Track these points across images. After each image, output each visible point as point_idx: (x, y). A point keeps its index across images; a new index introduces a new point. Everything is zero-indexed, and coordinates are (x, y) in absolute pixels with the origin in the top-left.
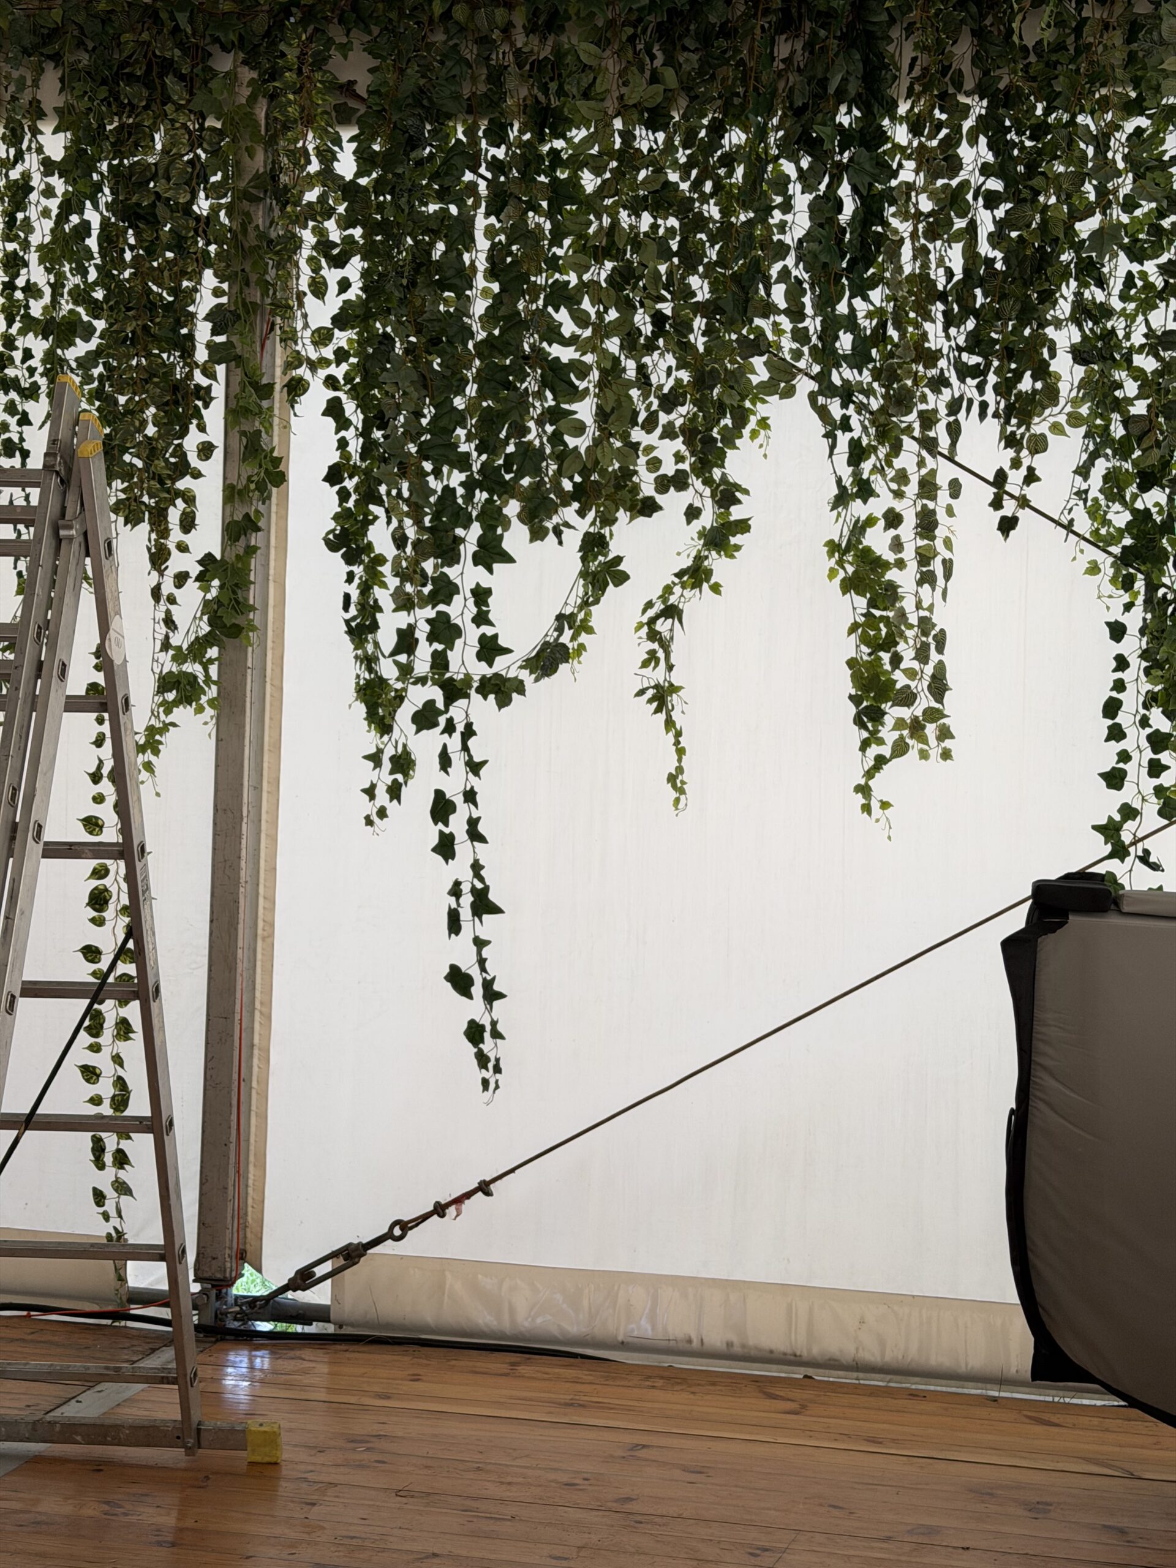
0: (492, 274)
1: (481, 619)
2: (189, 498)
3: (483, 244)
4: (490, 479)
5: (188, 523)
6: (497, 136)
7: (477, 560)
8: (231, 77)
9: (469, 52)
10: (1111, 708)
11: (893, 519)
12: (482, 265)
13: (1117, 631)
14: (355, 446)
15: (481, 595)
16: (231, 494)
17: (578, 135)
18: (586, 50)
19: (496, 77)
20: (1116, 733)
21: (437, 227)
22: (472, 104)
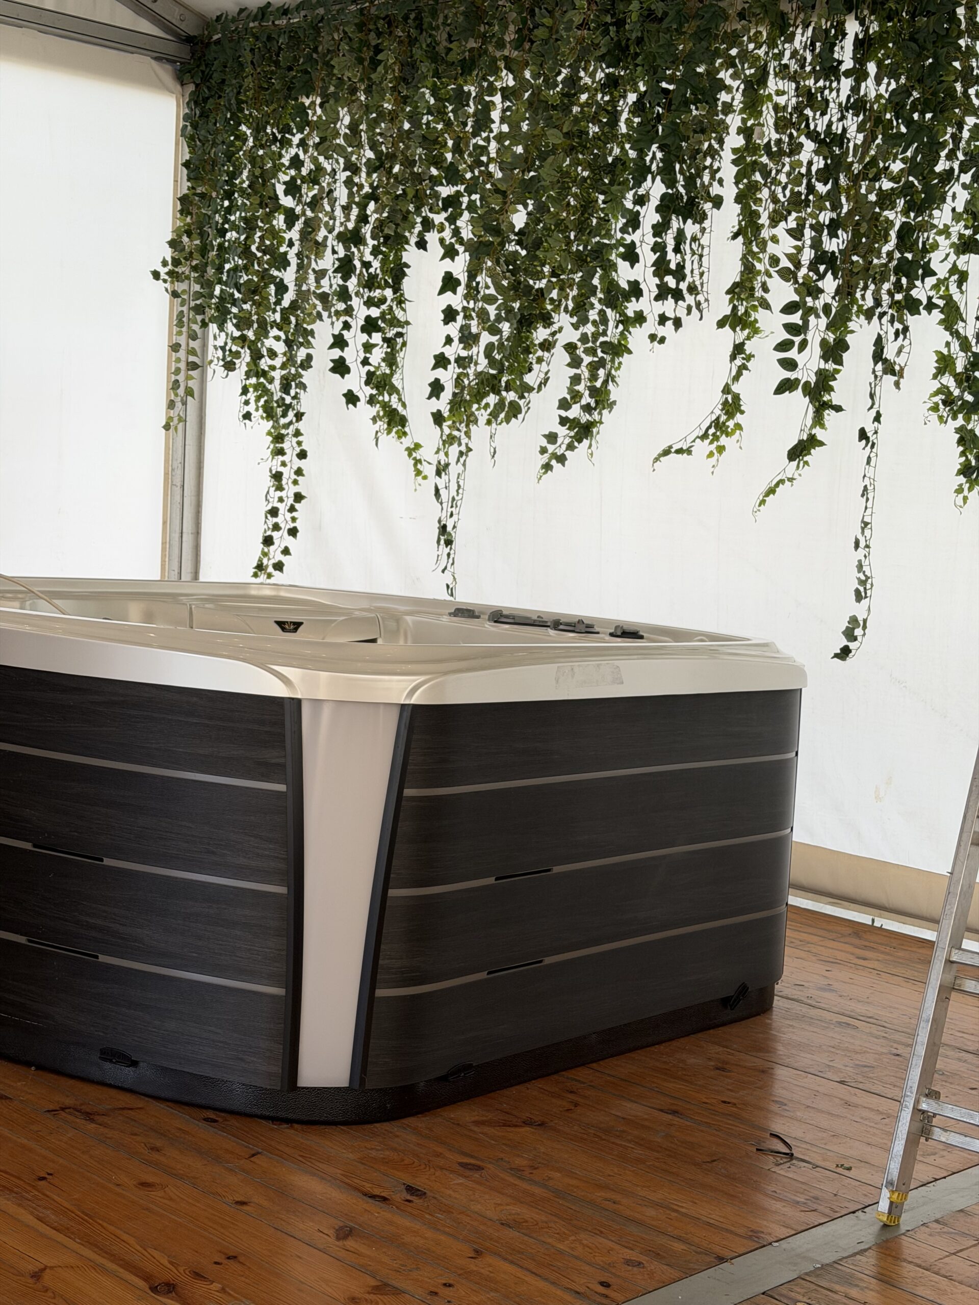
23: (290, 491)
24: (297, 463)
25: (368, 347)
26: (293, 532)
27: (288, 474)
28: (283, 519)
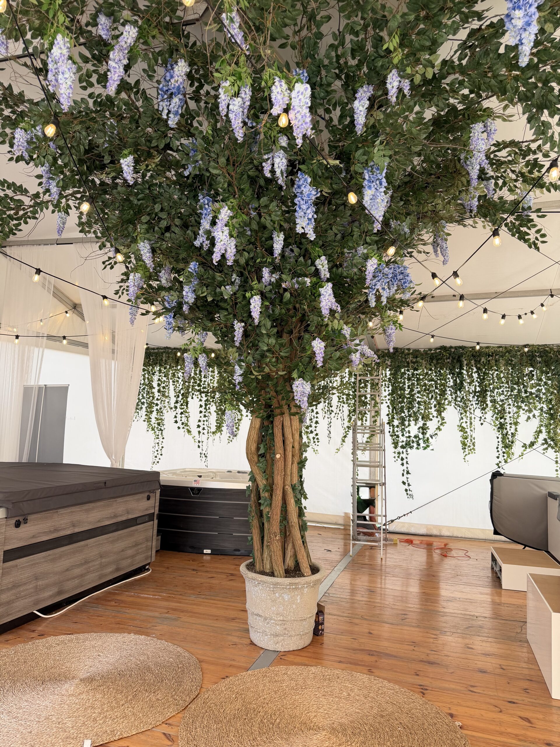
0: (409, 388)
2: (366, 417)
3: (407, 385)
5: (366, 421)
6: (408, 370)
9: (404, 360)
10: (497, 448)
11: (466, 422)
12: (407, 387)
13: (498, 438)
14: (391, 411)
18: (421, 361)
19: (408, 363)
20: (498, 451)
21: (400, 382)
22: (405, 367)
23: (161, 446)
24: (162, 440)
25: (181, 417)
26: (161, 455)
27: (160, 443)
28: (159, 452)
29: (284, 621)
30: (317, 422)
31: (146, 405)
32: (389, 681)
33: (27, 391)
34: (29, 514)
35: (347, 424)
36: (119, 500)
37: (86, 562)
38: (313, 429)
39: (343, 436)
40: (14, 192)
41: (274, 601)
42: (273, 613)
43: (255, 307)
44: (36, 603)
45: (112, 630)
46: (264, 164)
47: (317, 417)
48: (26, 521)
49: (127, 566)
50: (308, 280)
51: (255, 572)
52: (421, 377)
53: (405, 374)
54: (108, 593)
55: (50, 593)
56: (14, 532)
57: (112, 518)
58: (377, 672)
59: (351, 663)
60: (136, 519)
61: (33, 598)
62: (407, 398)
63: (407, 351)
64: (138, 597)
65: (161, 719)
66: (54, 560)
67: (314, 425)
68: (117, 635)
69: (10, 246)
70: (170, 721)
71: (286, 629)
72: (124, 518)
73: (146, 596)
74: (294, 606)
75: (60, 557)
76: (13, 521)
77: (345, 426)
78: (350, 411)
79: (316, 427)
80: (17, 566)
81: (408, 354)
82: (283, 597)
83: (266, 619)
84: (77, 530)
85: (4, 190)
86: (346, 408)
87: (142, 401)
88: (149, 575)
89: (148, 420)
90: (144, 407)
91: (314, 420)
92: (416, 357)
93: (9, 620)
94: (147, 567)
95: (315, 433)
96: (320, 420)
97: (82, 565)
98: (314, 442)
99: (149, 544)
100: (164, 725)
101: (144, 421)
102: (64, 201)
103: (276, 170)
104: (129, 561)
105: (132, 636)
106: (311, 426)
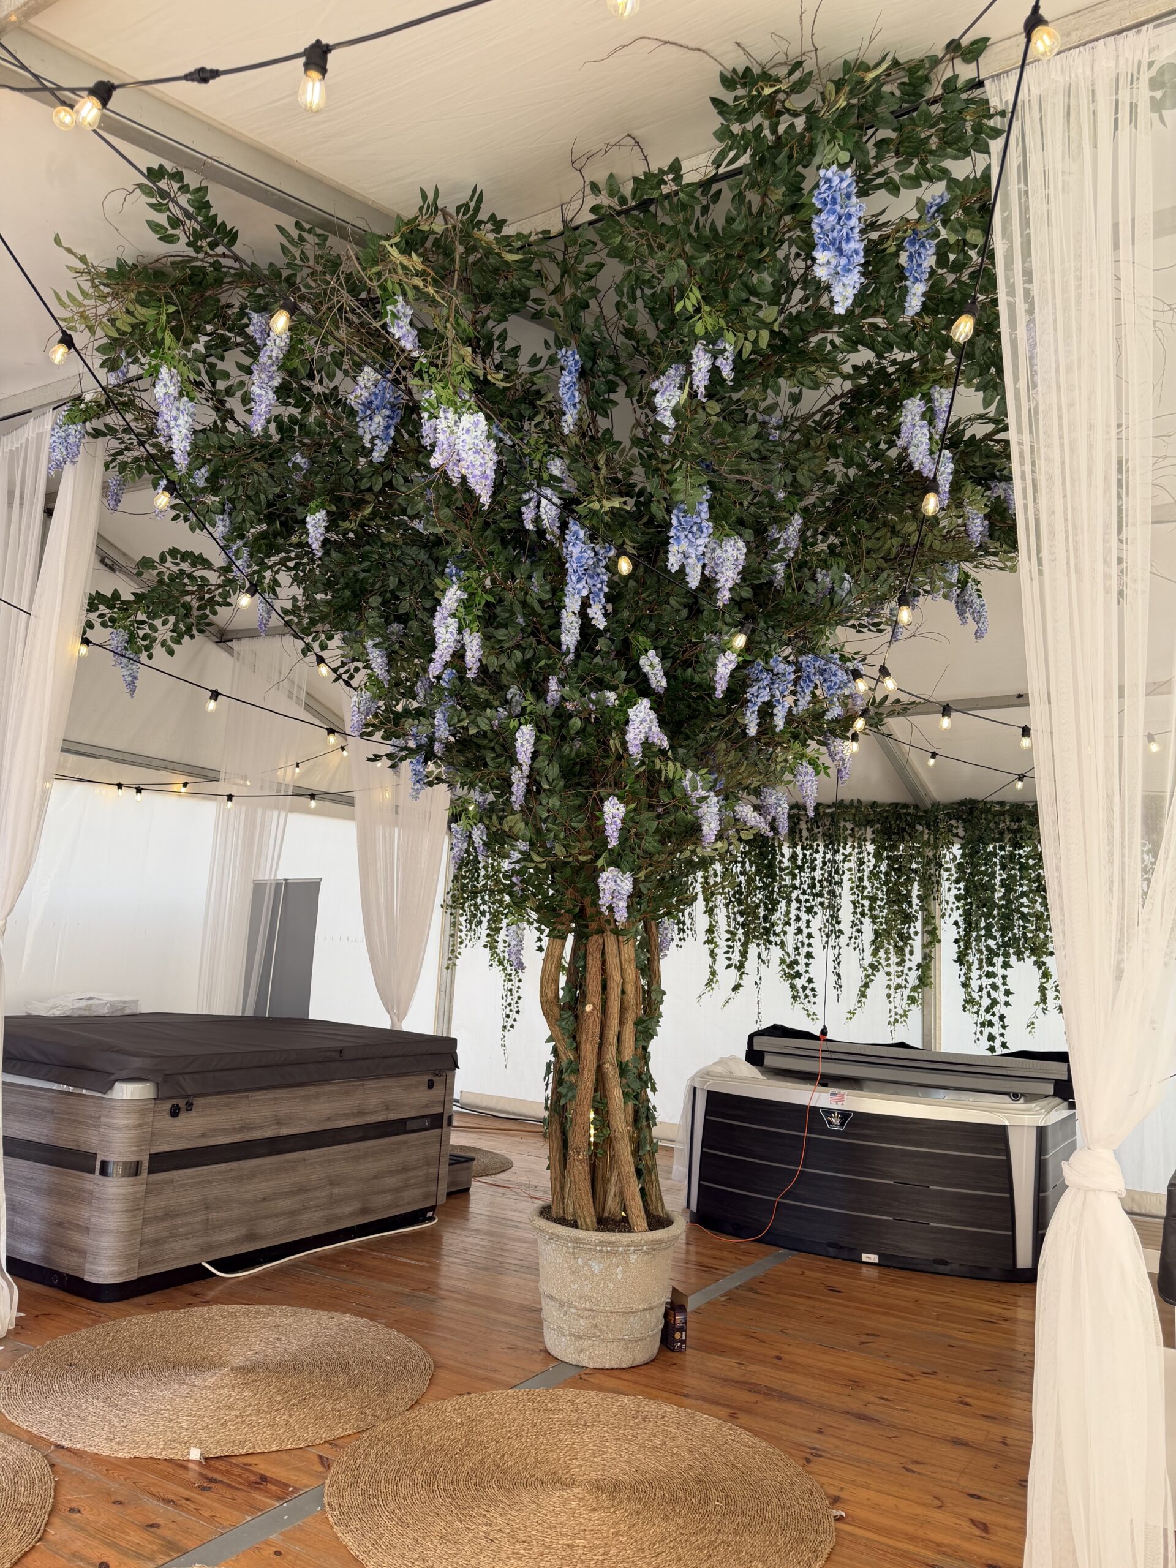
0: (1002, 886)
1: (1004, 984)
2: (912, 946)
3: (999, 878)
4: (1006, 945)
5: (911, 953)
6: (1002, 848)
7: (1002, 967)
8: (922, 832)
9: (992, 825)
12: (998, 883)
14: (962, 933)
15: (1004, 977)
16: (924, 946)
17: (1027, 849)
19: (1002, 833)
21: (984, 873)
22: (994, 840)
23: (516, 995)
24: (517, 984)
26: (518, 1012)
27: (515, 989)
28: (514, 1007)
29: (591, 1310)
30: (809, 955)
31: (488, 916)
32: (756, 1434)
33: (259, 888)
34: (196, 1096)
35: (869, 959)
36: (370, 1084)
37: (302, 1190)
38: (801, 968)
39: (861, 984)
40: (193, 565)
41: (575, 1272)
42: (574, 1295)
43: (522, 745)
44: (206, 1249)
45: (319, 1305)
46: (523, 509)
47: (809, 945)
48: (189, 1107)
49: (383, 1207)
50: (611, 696)
51: (547, 1219)
52: (1031, 862)
53: (995, 855)
54: (345, 1251)
55: (233, 1236)
56: (165, 1122)
57: (355, 1115)
58: (744, 1419)
59: (705, 1399)
60: (404, 1121)
61: (200, 1240)
62: (1000, 907)
63: (997, 808)
64: (391, 1261)
65: (326, 1435)
66: (240, 1179)
67: (803, 960)
68: (322, 1313)
69: (239, 639)
70: (339, 1442)
71: (596, 1326)
72: (379, 1118)
73: (405, 1260)
74: (611, 1285)
75: (252, 1175)
76: (167, 1106)
77: (866, 964)
78: (876, 932)
79: (807, 965)
80: (172, 1182)
81: (1002, 814)
82: (590, 1266)
83: (562, 1305)
84: (285, 1131)
85: (178, 564)
86: (868, 926)
87: (482, 908)
88: (431, 1228)
89: (492, 945)
90: (485, 920)
91: (804, 950)
92: (1019, 820)
93: (157, 1271)
94: (430, 1214)
95: (805, 977)
96: (817, 949)
97: (292, 1193)
98: (806, 996)
99: (433, 1170)
100: (327, 1445)
101: (485, 946)
102: (268, 574)
103: (544, 517)
104: (389, 1197)
105: (347, 1317)
106: (796, 962)
